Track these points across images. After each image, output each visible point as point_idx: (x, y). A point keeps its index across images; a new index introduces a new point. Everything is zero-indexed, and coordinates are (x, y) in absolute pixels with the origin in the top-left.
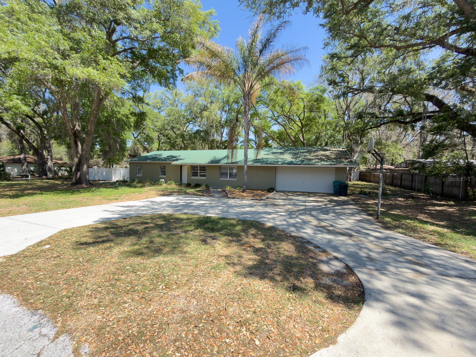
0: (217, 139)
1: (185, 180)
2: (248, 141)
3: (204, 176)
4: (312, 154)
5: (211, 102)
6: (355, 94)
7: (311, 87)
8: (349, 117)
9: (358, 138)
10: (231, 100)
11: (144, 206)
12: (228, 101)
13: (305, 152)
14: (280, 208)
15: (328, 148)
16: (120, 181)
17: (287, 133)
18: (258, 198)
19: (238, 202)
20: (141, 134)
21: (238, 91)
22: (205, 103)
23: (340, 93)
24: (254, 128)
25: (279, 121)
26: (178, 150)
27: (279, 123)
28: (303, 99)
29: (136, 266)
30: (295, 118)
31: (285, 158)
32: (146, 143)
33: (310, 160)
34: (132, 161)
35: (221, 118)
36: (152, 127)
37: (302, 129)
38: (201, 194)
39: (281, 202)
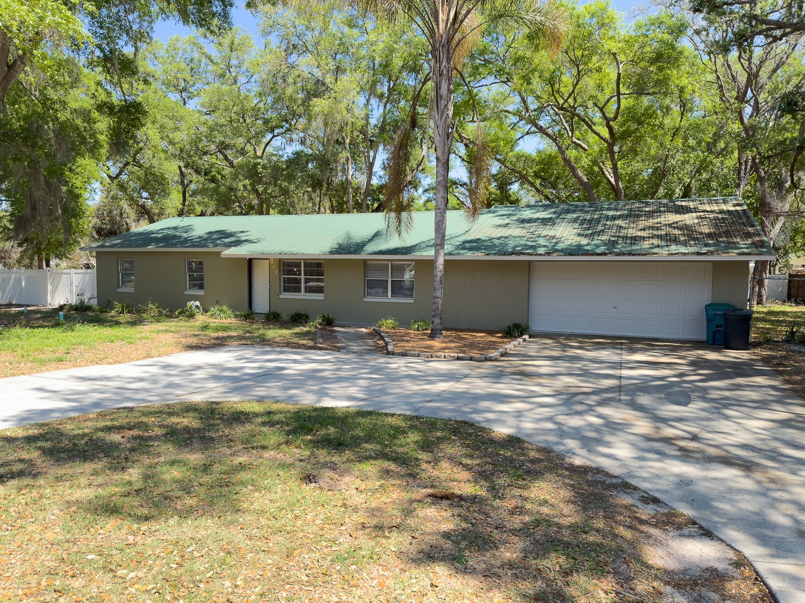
0: (355, 182)
1: (262, 303)
2: (446, 185)
3: (319, 290)
4: (642, 224)
5: (338, 68)
6: (776, 39)
7: (642, 19)
8: (756, 109)
9: (785, 173)
10: (397, 63)
11: (141, 380)
12: (387, 65)
13: (620, 217)
14: (540, 385)
15: (691, 205)
16: (71, 305)
17: (565, 160)
18: (475, 353)
19: (416, 365)
20: (129, 167)
21: (417, 35)
22: (318, 74)
23: (730, 34)
24: (466, 145)
25: (541, 123)
26: (241, 214)
27: (541, 130)
28: (614, 54)
29: (114, 552)
30: (590, 111)
31: (558, 235)
32: (145, 194)
33: (635, 239)
34: (102, 246)
35: (367, 117)
36: (163, 144)
37: (611, 146)
38: (311, 343)
39: (545, 367)
